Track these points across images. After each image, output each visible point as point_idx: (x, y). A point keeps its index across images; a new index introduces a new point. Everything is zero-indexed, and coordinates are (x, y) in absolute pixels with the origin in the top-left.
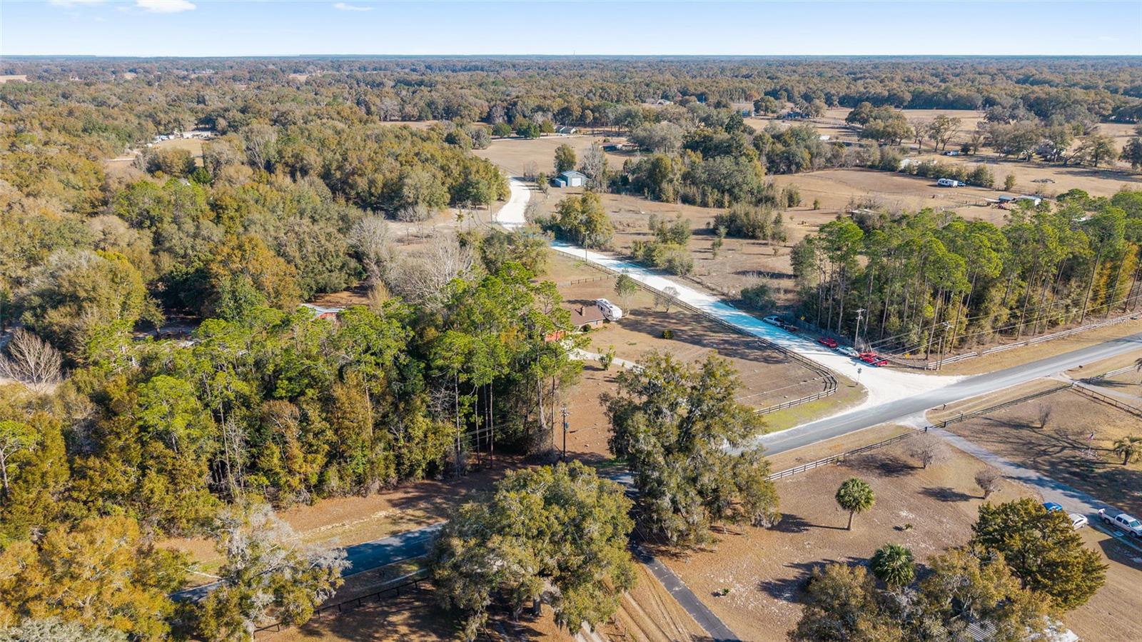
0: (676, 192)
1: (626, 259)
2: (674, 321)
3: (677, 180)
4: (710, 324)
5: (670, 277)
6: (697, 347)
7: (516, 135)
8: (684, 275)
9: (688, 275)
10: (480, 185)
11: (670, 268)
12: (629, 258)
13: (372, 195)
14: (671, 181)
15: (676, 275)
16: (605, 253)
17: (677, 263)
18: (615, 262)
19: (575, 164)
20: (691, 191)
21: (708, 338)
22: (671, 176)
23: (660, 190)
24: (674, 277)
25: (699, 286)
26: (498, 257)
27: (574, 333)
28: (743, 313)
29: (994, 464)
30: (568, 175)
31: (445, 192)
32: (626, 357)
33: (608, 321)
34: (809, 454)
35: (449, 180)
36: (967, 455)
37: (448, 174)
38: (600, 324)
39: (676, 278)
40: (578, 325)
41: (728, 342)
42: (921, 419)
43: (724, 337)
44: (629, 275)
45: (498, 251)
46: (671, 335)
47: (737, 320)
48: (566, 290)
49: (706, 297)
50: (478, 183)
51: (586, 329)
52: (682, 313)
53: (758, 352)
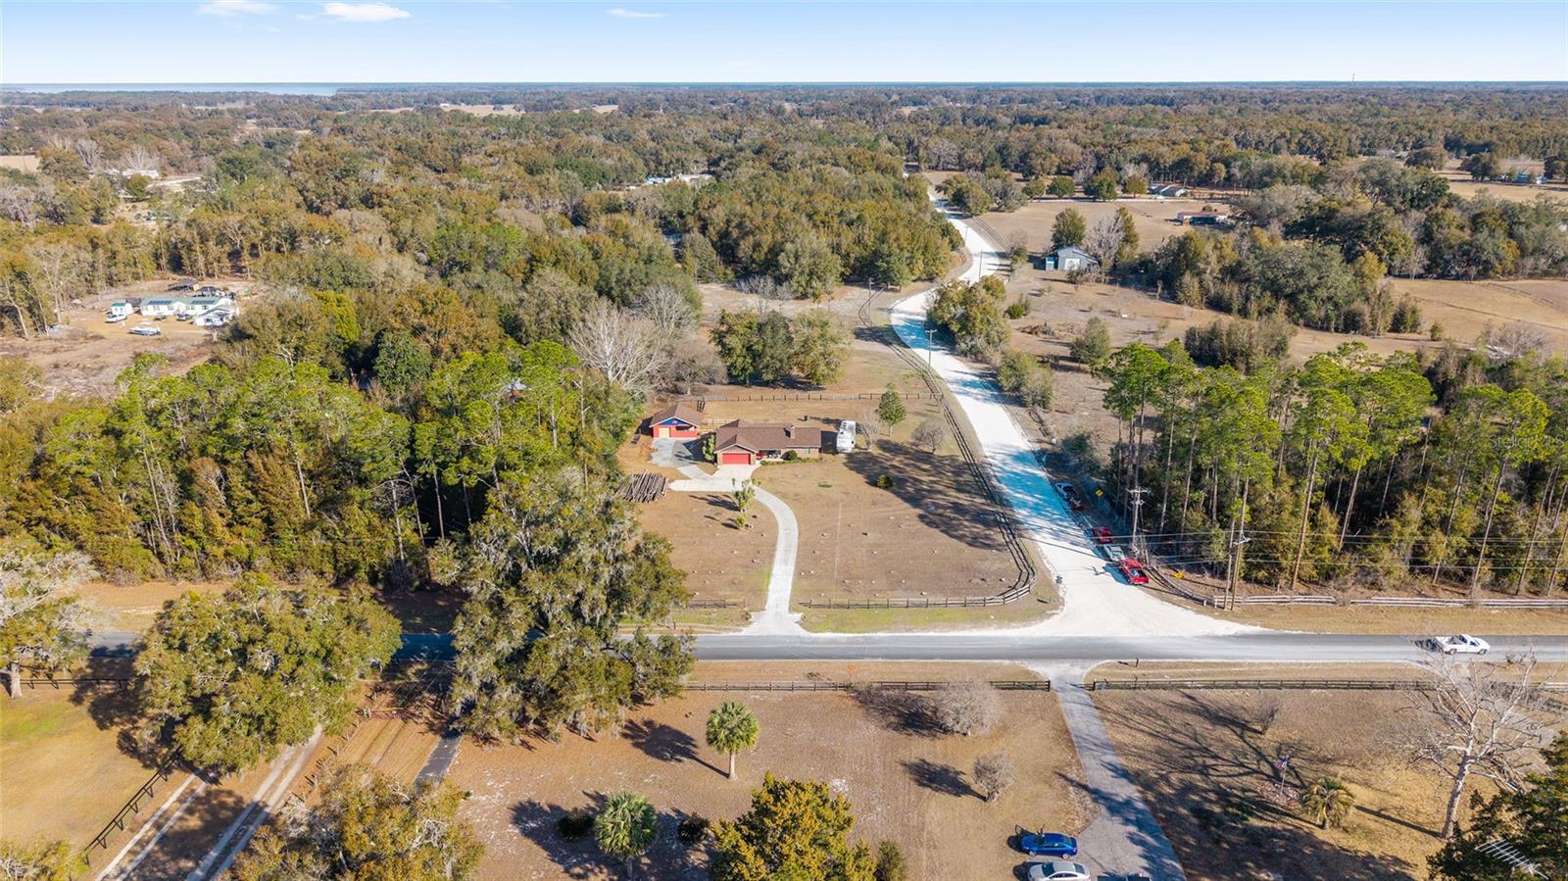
0: (1204, 291)
2: (926, 466)
4: (971, 479)
7: (1082, 195)
10: (892, 259)
11: (1021, 395)
12: (993, 374)
13: (753, 261)
14: (1200, 273)
17: (1027, 389)
18: (969, 378)
20: (1232, 291)
21: (939, 496)
22: (1201, 265)
23: (1180, 286)
25: (1036, 426)
26: (767, 349)
27: (771, 459)
28: (1042, 474)
29: (1087, 760)
30: (1061, 253)
31: (836, 264)
32: (793, 499)
33: (836, 452)
34: (837, 671)
35: (857, 248)
36: (1066, 737)
37: (858, 241)
38: (815, 454)
39: (1021, 411)
40: (777, 449)
41: (957, 508)
42: (1079, 672)
43: (963, 499)
44: (960, 398)
45: (770, 341)
46: (889, 484)
47: (1017, 481)
48: (843, 406)
49: (1024, 443)
50: (890, 255)
51: (788, 457)
52: (952, 458)
53: (979, 529)
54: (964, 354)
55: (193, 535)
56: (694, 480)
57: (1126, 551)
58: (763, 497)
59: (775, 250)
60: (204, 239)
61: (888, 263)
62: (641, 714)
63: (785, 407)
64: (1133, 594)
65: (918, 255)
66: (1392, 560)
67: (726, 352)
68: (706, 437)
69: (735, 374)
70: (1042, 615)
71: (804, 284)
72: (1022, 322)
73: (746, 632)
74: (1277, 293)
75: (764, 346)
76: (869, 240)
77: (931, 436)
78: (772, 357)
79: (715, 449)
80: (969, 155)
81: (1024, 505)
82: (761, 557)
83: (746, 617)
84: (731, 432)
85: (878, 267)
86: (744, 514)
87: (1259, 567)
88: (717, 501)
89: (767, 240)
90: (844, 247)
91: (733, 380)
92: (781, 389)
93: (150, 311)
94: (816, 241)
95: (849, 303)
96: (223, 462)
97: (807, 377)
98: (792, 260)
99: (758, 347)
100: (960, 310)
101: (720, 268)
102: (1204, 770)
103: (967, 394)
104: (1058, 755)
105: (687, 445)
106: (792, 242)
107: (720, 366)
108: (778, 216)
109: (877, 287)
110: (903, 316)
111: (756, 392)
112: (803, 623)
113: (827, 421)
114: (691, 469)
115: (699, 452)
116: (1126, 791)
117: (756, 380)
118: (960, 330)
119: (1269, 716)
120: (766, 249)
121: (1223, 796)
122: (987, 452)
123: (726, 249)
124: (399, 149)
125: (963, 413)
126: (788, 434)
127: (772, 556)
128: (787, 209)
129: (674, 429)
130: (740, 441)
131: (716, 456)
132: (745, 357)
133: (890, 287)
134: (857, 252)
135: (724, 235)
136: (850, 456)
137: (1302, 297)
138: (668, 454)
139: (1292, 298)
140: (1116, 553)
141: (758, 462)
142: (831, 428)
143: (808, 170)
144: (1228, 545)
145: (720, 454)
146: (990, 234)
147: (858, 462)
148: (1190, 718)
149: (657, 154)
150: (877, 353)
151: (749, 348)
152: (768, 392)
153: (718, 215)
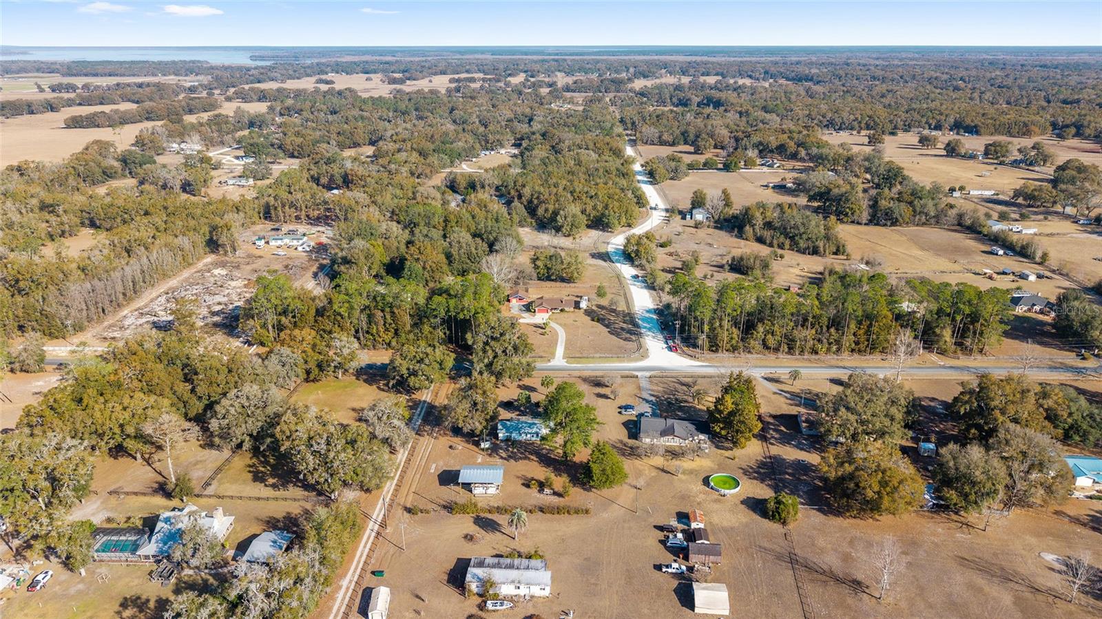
0: (756, 234)
3: (759, 225)
7: (722, 168)
10: (610, 217)
13: (545, 218)
25: (658, 299)
26: (553, 267)
27: (556, 311)
28: (655, 317)
29: (643, 393)
30: (694, 211)
31: (583, 220)
32: (564, 326)
33: (580, 309)
34: (577, 373)
36: (639, 388)
37: (594, 208)
38: (572, 309)
39: (654, 292)
40: (557, 307)
41: (622, 329)
42: (648, 374)
43: (625, 326)
44: (632, 287)
45: (554, 263)
46: (598, 321)
47: (645, 319)
48: (584, 290)
49: (651, 306)
51: (562, 310)
52: (623, 311)
53: (628, 335)
54: (637, 266)
55: (372, 335)
56: (527, 319)
57: (674, 342)
58: (553, 324)
59: (556, 213)
60: (283, 206)
61: (608, 219)
62: (521, 383)
63: (560, 290)
64: (673, 354)
65: (623, 215)
66: (755, 344)
67: (536, 267)
68: (532, 302)
69: (540, 276)
70: (641, 360)
71: (569, 230)
72: (668, 249)
73: (549, 364)
74: (786, 236)
75: (552, 265)
76: (600, 207)
77: (615, 303)
78: (555, 270)
79: (535, 307)
80: (665, 137)
81: (645, 328)
82: (553, 344)
83: (549, 360)
84: (540, 301)
85: (604, 221)
86: (547, 330)
87: (713, 346)
88: (536, 326)
89: (551, 208)
90: (588, 211)
91: (539, 279)
92: (559, 283)
93: (273, 243)
94: (574, 209)
95: (591, 238)
96: (383, 311)
97: (569, 278)
98: (563, 219)
99: (550, 266)
100: (636, 248)
101: (529, 220)
102: (674, 395)
103: (635, 285)
104: (636, 391)
105: (523, 306)
106: (563, 210)
107: (534, 273)
108: (556, 194)
109: (603, 230)
110: (614, 246)
111: (549, 284)
112: (567, 362)
113: (577, 296)
114: (526, 315)
115: (528, 308)
116: (653, 399)
117: (548, 279)
118: (635, 257)
119: (695, 383)
120: (551, 212)
121: (677, 399)
122: (637, 309)
123: (531, 210)
124: (339, 133)
125: (631, 293)
126: (562, 301)
127: (557, 344)
128: (561, 188)
129: (518, 299)
130: (544, 304)
132: (544, 269)
133: (609, 230)
134: (594, 213)
135: (530, 202)
136: (585, 310)
137: (796, 238)
138: (517, 309)
139: (792, 238)
140: (671, 343)
141: (551, 312)
142: (578, 299)
143: (572, 153)
144: (702, 339)
145: (536, 309)
146: (664, 196)
147: (588, 312)
148: (676, 385)
149: (485, 136)
150: (600, 265)
151: (546, 266)
152: (554, 284)
153: (527, 192)
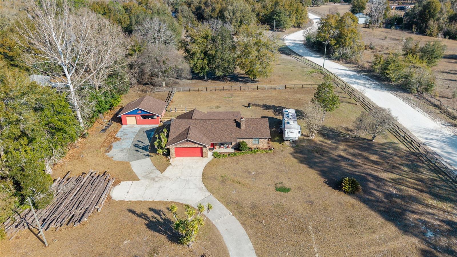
0: (440, 29)
1: (364, 71)
2: (374, 158)
3: (443, 19)
4: (434, 176)
5: (402, 94)
6: (391, 229)
8: (419, 95)
9: (425, 95)
11: (406, 85)
12: (369, 71)
14: (438, 20)
15: (411, 93)
16: (348, 65)
17: (414, 79)
18: (351, 73)
19: (364, 9)
21: (420, 208)
22: (438, 15)
23: (426, 27)
24: (406, 95)
26: (218, 53)
27: (223, 151)
31: (253, 15)
33: (283, 141)
35: (263, 10)
37: (264, 7)
38: (264, 144)
39: (409, 96)
45: (220, 47)
50: (280, 13)
51: (238, 147)
54: (337, 59)
59: (222, 11)
61: (279, 16)
63: (232, 96)
65: (294, 14)
67: (190, 55)
69: (196, 71)
71: (237, 26)
75: (216, 51)
76: (269, 6)
78: (222, 59)
79: (168, 143)
84: (183, 124)
85: (275, 19)
89: (218, 7)
90: (257, 10)
91: (195, 75)
92: (228, 82)
97: (247, 73)
98: (231, 14)
99: (212, 52)
100: (336, 32)
105: (149, 133)
106: (231, 6)
107: (186, 67)
110: (290, 41)
111: (211, 84)
114: (143, 164)
117: (211, 76)
118: (336, 44)
120: (218, 11)
126: (238, 125)
129: (139, 117)
130: (193, 135)
131: (168, 150)
132: (203, 60)
133: (279, 30)
134: (263, 12)
135: (198, 8)
136: (295, 143)
138: (131, 143)
141: (210, 153)
145: (172, 148)
150: (283, 59)
151: (206, 54)
152: (219, 84)
